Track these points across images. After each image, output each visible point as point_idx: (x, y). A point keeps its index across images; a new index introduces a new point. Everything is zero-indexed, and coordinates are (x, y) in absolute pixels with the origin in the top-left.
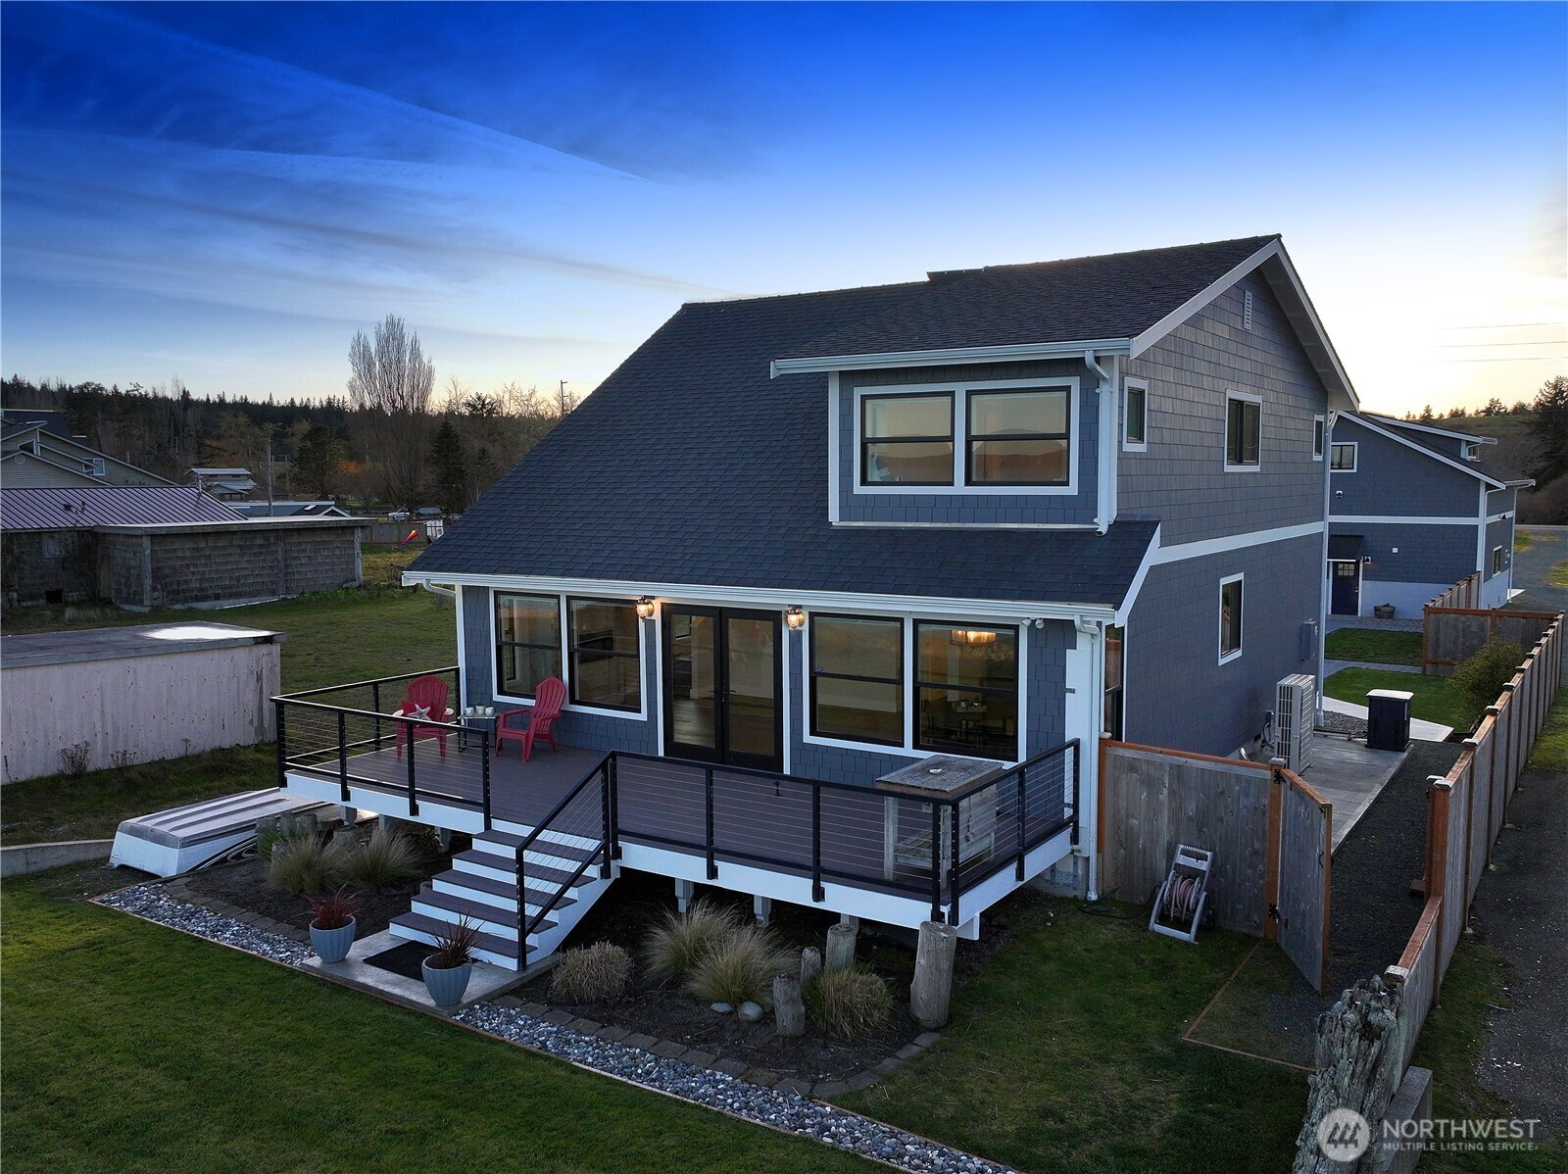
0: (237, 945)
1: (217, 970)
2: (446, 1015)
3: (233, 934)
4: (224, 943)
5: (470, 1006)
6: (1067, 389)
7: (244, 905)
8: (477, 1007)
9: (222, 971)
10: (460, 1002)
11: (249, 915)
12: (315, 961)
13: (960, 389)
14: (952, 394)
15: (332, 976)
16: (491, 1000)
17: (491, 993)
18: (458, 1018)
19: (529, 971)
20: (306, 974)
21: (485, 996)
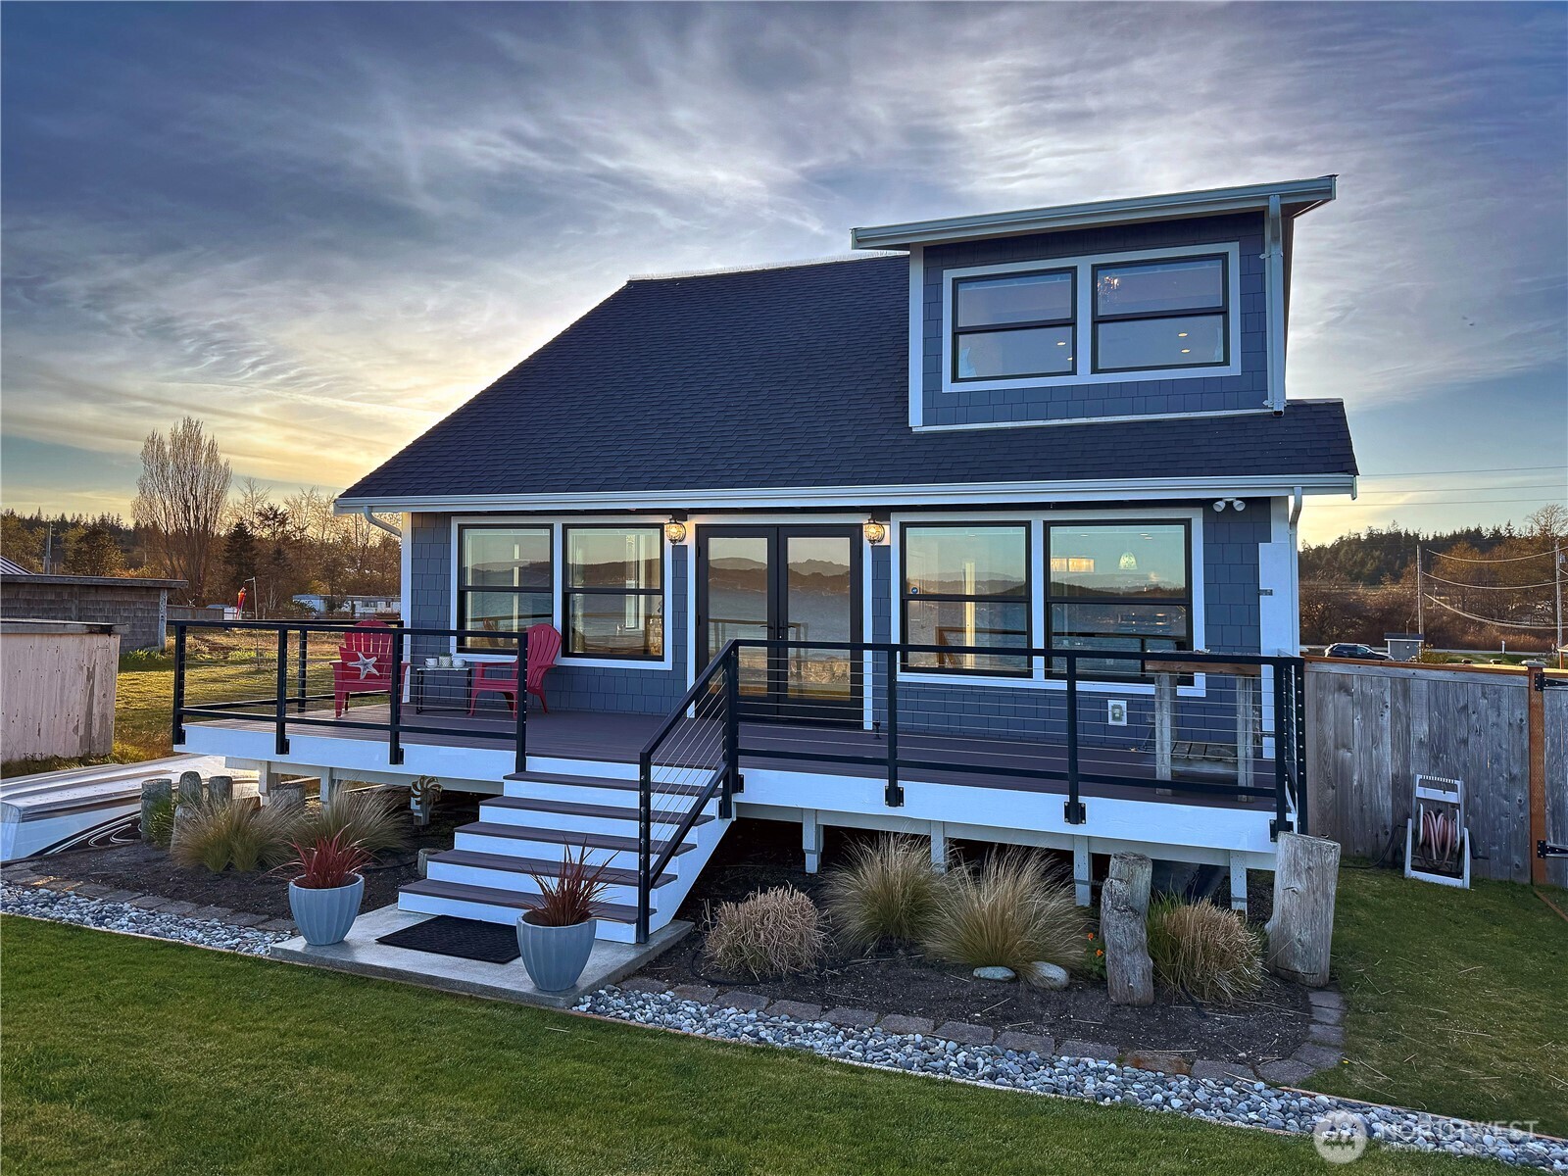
0: (143, 932)
1: (126, 962)
2: (561, 1004)
3: (131, 920)
4: (121, 932)
5: (592, 991)
6: (1224, 257)
7: (139, 887)
8: (603, 992)
9: (134, 963)
10: (574, 986)
11: (149, 900)
12: (298, 944)
13: (1084, 264)
14: (1073, 270)
15: (332, 963)
16: (622, 979)
17: (615, 972)
18: (583, 1008)
19: (654, 943)
20: (284, 962)
21: (609, 976)
